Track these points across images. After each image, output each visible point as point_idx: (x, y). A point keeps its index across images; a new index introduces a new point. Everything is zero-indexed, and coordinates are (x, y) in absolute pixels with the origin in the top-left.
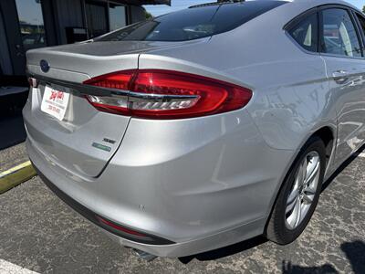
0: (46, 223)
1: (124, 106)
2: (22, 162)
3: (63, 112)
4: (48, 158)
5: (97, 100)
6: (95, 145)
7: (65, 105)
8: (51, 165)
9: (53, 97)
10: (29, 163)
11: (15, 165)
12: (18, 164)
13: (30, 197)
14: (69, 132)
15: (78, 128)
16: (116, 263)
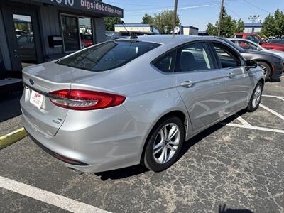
0: (32, 162)
1: (66, 104)
2: (19, 128)
3: (40, 104)
4: (33, 127)
5: (55, 101)
6: (54, 121)
7: (41, 101)
8: (35, 130)
9: (36, 96)
10: (23, 129)
11: (14, 130)
12: (17, 129)
13: (23, 148)
14: (43, 114)
15: (47, 112)
16: (68, 180)
